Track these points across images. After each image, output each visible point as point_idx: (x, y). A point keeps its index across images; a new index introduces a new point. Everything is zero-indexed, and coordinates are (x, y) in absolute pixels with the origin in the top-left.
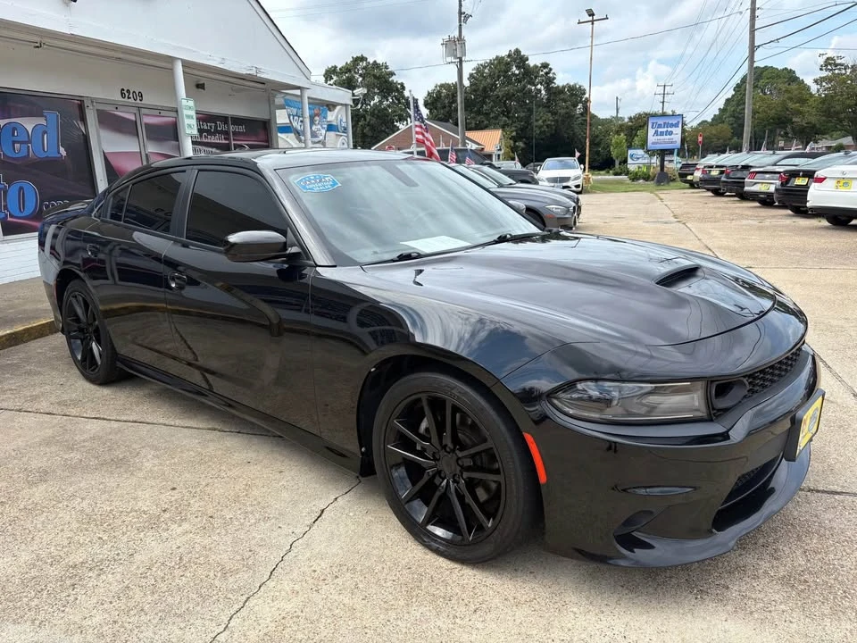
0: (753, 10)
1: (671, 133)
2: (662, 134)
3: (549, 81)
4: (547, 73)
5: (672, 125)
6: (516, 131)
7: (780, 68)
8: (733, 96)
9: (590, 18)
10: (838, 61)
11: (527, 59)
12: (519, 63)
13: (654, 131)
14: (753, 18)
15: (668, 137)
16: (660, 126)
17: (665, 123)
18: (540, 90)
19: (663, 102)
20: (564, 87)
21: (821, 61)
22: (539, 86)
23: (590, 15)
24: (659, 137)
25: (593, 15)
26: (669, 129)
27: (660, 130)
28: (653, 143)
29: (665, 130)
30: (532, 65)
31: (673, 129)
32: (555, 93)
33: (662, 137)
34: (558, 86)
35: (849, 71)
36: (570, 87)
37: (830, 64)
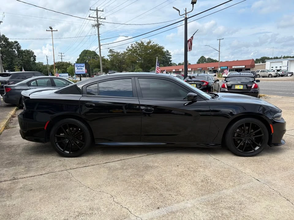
0: (99, 35)
1: (82, 69)
2: (79, 69)
3: (19, 48)
4: (17, 45)
5: (82, 66)
6: (7, 66)
7: (92, 51)
8: (79, 58)
9: (51, 30)
10: (113, 51)
11: (8, 39)
12: (5, 40)
13: (77, 68)
14: (99, 37)
15: (81, 70)
16: (78, 67)
17: (80, 66)
18: (15, 51)
19: (62, 59)
20: (25, 51)
21: (109, 50)
22: (14, 49)
23: (51, 29)
24: (78, 70)
25: (52, 29)
26: (81, 68)
27: (79, 68)
28: (77, 72)
29: (80, 68)
30: (10, 41)
31: (83, 68)
32: (21, 52)
33: (79, 70)
34: (22, 50)
35: (116, 53)
36: (27, 50)
37: (111, 51)
